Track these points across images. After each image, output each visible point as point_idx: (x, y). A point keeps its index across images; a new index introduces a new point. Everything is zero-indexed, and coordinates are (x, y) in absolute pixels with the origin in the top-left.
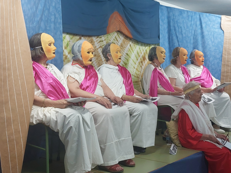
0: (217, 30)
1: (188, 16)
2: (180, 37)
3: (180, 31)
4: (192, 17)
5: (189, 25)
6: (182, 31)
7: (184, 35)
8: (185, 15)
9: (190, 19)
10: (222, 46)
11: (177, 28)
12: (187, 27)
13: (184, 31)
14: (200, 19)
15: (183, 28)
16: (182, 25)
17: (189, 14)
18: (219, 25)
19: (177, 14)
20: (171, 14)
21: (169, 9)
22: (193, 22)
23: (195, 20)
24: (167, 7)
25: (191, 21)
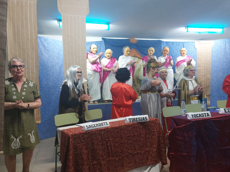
0: (193, 49)
1: (177, 44)
2: (173, 55)
3: (173, 52)
4: (179, 44)
5: (178, 49)
6: (174, 52)
7: (175, 54)
8: (175, 44)
9: (178, 46)
10: (196, 57)
11: (171, 51)
12: (177, 50)
13: (175, 52)
14: (183, 45)
15: (174, 50)
16: (174, 49)
17: (177, 43)
18: (193, 46)
19: (171, 44)
20: (168, 44)
21: (167, 43)
22: (179, 47)
23: (181, 46)
24: (166, 42)
25: (179, 46)
